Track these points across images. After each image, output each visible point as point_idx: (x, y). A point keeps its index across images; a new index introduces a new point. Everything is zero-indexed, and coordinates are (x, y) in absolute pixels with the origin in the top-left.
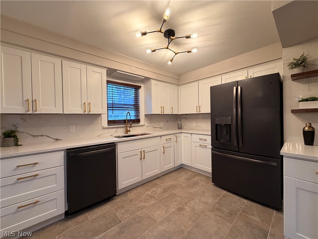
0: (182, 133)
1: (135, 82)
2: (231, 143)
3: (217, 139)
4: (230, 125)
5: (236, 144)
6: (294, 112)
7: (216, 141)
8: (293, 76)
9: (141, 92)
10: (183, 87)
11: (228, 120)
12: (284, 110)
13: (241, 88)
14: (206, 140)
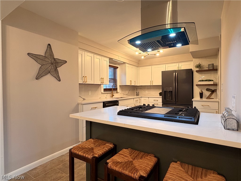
0: (142, 97)
1: (115, 64)
2: (172, 100)
3: (165, 99)
4: (172, 91)
5: (174, 100)
6: (197, 85)
7: (165, 100)
8: (196, 71)
9: (118, 71)
10: (140, 68)
11: (171, 89)
12: (194, 85)
13: (177, 73)
14: (158, 100)
